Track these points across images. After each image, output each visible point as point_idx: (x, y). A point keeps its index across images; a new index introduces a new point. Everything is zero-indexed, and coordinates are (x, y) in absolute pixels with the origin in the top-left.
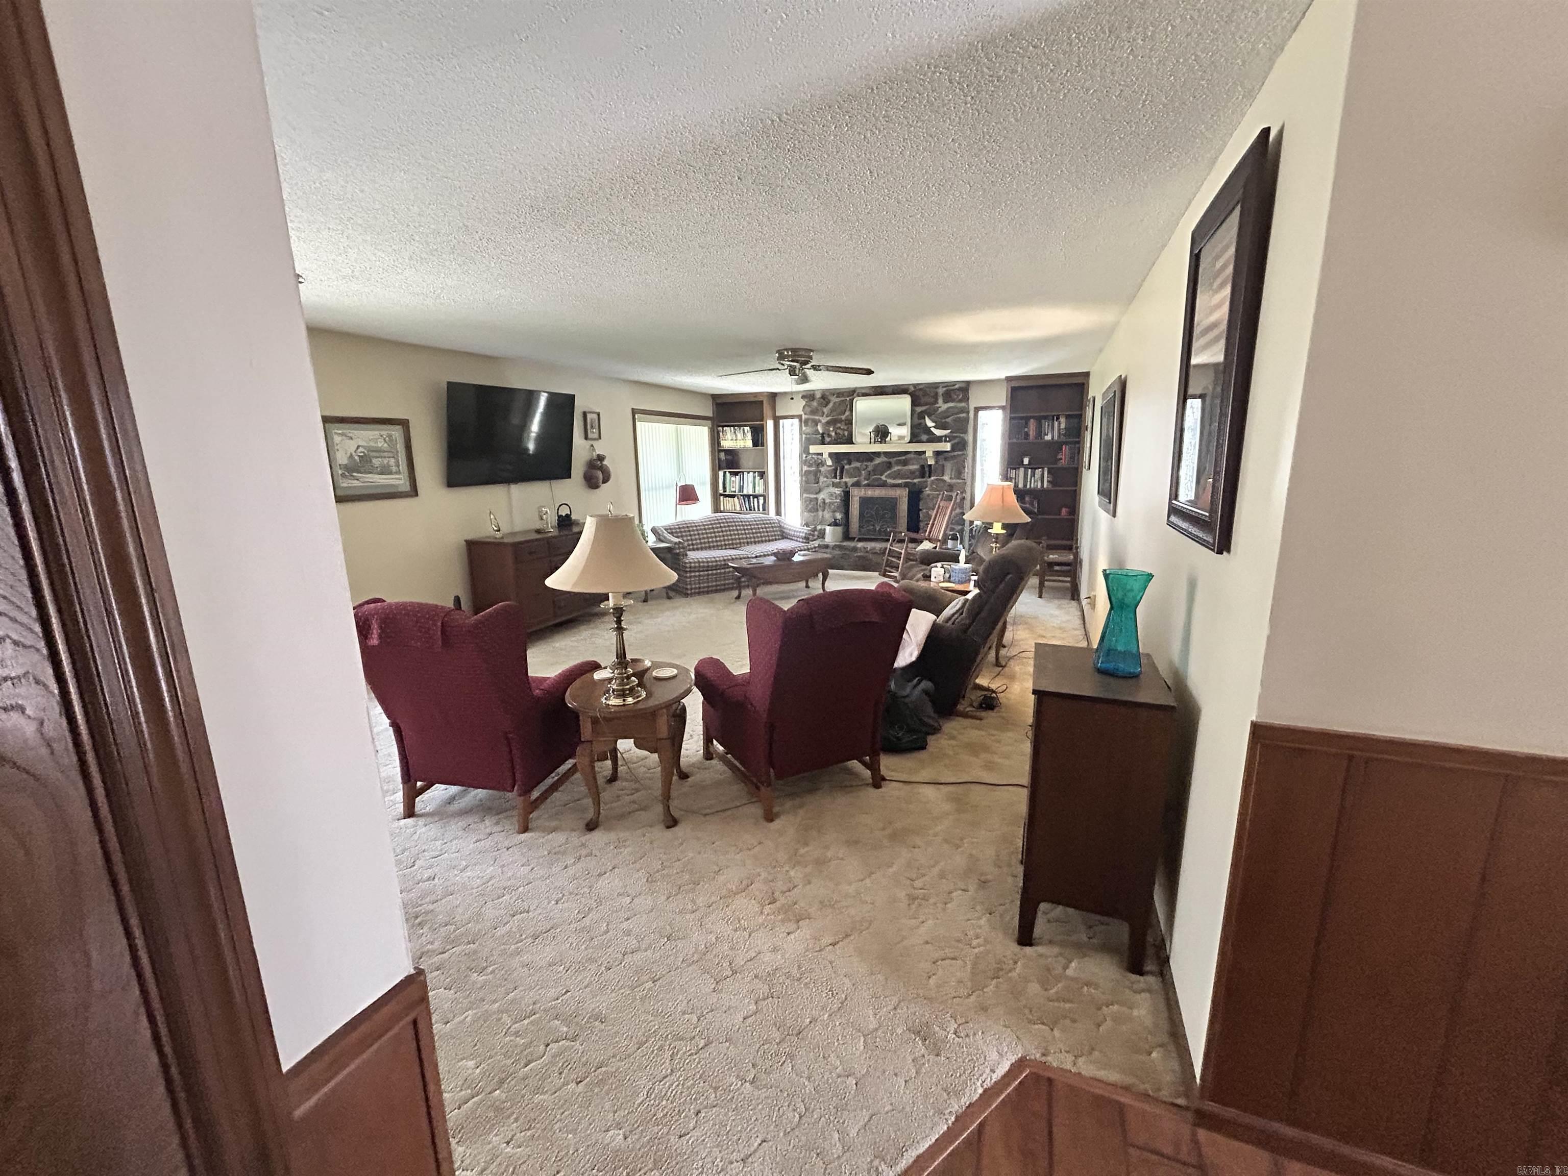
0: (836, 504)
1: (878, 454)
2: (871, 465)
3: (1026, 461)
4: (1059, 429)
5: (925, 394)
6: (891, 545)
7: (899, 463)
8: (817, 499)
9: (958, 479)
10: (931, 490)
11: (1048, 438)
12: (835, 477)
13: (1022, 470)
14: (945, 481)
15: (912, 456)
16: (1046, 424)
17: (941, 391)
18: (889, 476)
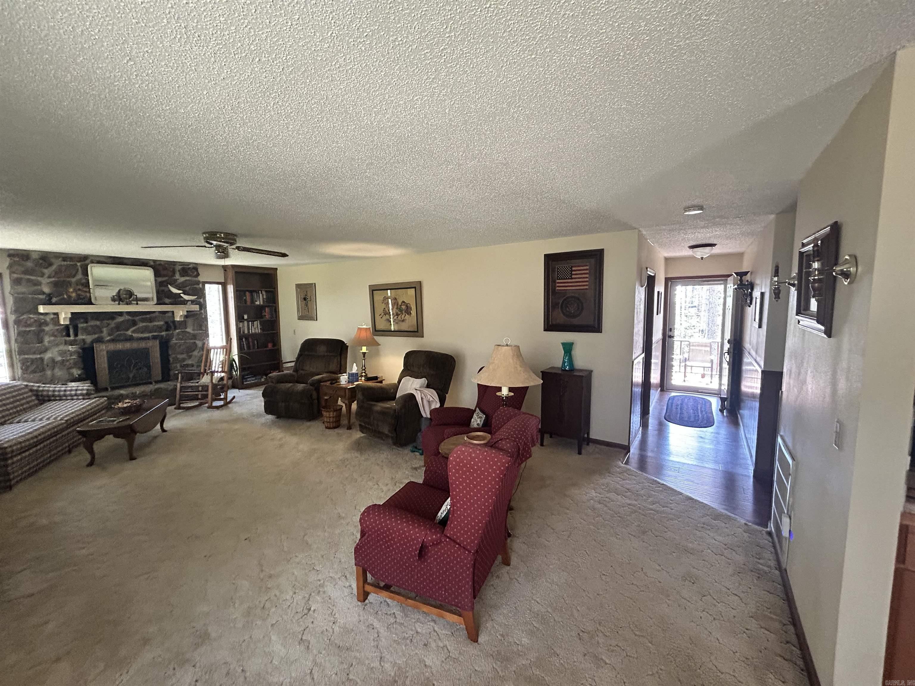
0: (72, 361)
1: (121, 314)
2: (113, 324)
3: (246, 317)
4: (263, 298)
5: (165, 269)
6: (181, 383)
7: (143, 320)
8: (42, 359)
9: (200, 330)
10: (176, 340)
11: (258, 303)
12: (68, 335)
13: (246, 323)
14: (189, 333)
15: (157, 314)
16: (255, 295)
17: (178, 268)
18: (133, 332)
